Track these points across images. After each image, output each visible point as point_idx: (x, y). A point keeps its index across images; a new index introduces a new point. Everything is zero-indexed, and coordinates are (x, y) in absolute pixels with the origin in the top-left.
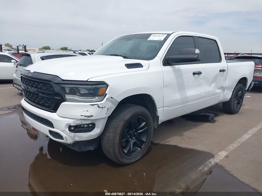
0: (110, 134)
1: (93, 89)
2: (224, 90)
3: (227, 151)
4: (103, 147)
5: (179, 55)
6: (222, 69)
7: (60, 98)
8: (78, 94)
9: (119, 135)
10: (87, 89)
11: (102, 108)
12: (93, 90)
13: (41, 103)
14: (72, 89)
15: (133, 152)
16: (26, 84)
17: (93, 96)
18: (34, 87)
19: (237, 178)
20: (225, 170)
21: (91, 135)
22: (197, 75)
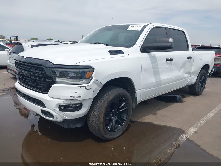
0: (95, 113)
1: (80, 72)
2: (190, 75)
3: (195, 127)
4: (89, 125)
5: (155, 44)
6: (189, 56)
7: (51, 81)
8: (67, 77)
9: (103, 114)
10: (75, 73)
11: (89, 89)
12: (80, 74)
13: (33, 85)
14: (61, 73)
15: (115, 129)
16: (20, 69)
17: (80, 79)
18: (27, 71)
19: (207, 151)
20: (196, 144)
21: (79, 114)
22: (169, 61)
